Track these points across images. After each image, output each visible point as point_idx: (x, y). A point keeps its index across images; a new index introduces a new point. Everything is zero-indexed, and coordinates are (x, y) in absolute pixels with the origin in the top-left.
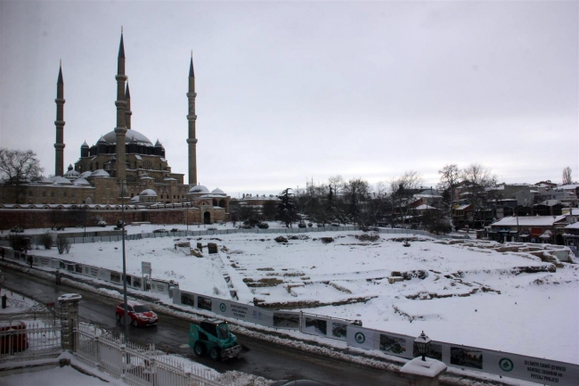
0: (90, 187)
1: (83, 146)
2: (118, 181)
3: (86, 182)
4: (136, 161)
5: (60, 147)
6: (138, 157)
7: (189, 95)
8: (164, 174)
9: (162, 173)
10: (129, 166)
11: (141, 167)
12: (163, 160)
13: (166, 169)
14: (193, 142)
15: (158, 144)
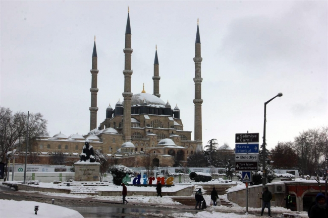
0: (98, 142)
1: (108, 109)
2: (124, 137)
3: (96, 138)
4: (144, 120)
5: (94, 111)
6: (147, 117)
7: (195, 60)
8: (170, 132)
9: (168, 130)
10: (139, 125)
11: (148, 125)
12: (171, 119)
13: (173, 127)
14: (198, 102)
15: (168, 105)
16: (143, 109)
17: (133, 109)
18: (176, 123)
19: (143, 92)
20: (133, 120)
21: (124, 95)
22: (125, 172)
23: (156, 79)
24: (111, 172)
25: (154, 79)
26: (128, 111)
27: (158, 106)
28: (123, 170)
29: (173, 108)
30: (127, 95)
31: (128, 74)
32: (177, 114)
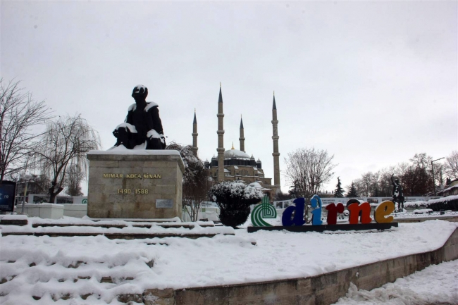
4: (234, 170)
6: (236, 167)
7: (273, 122)
9: (253, 178)
10: (230, 173)
11: (238, 174)
12: (255, 169)
13: (257, 175)
14: (276, 155)
15: (252, 158)
16: (233, 161)
17: (225, 161)
18: (259, 172)
19: (233, 148)
20: (225, 170)
21: (218, 150)
22: (248, 196)
23: (242, 140)
24: (214, 198)
25: (240, 139)
26: (221, 163)
27: (245, 159)
28: (243, 193)
29: (256, 160)
30: (221, 150)
31: (221, 133)
32: (259, 165)
